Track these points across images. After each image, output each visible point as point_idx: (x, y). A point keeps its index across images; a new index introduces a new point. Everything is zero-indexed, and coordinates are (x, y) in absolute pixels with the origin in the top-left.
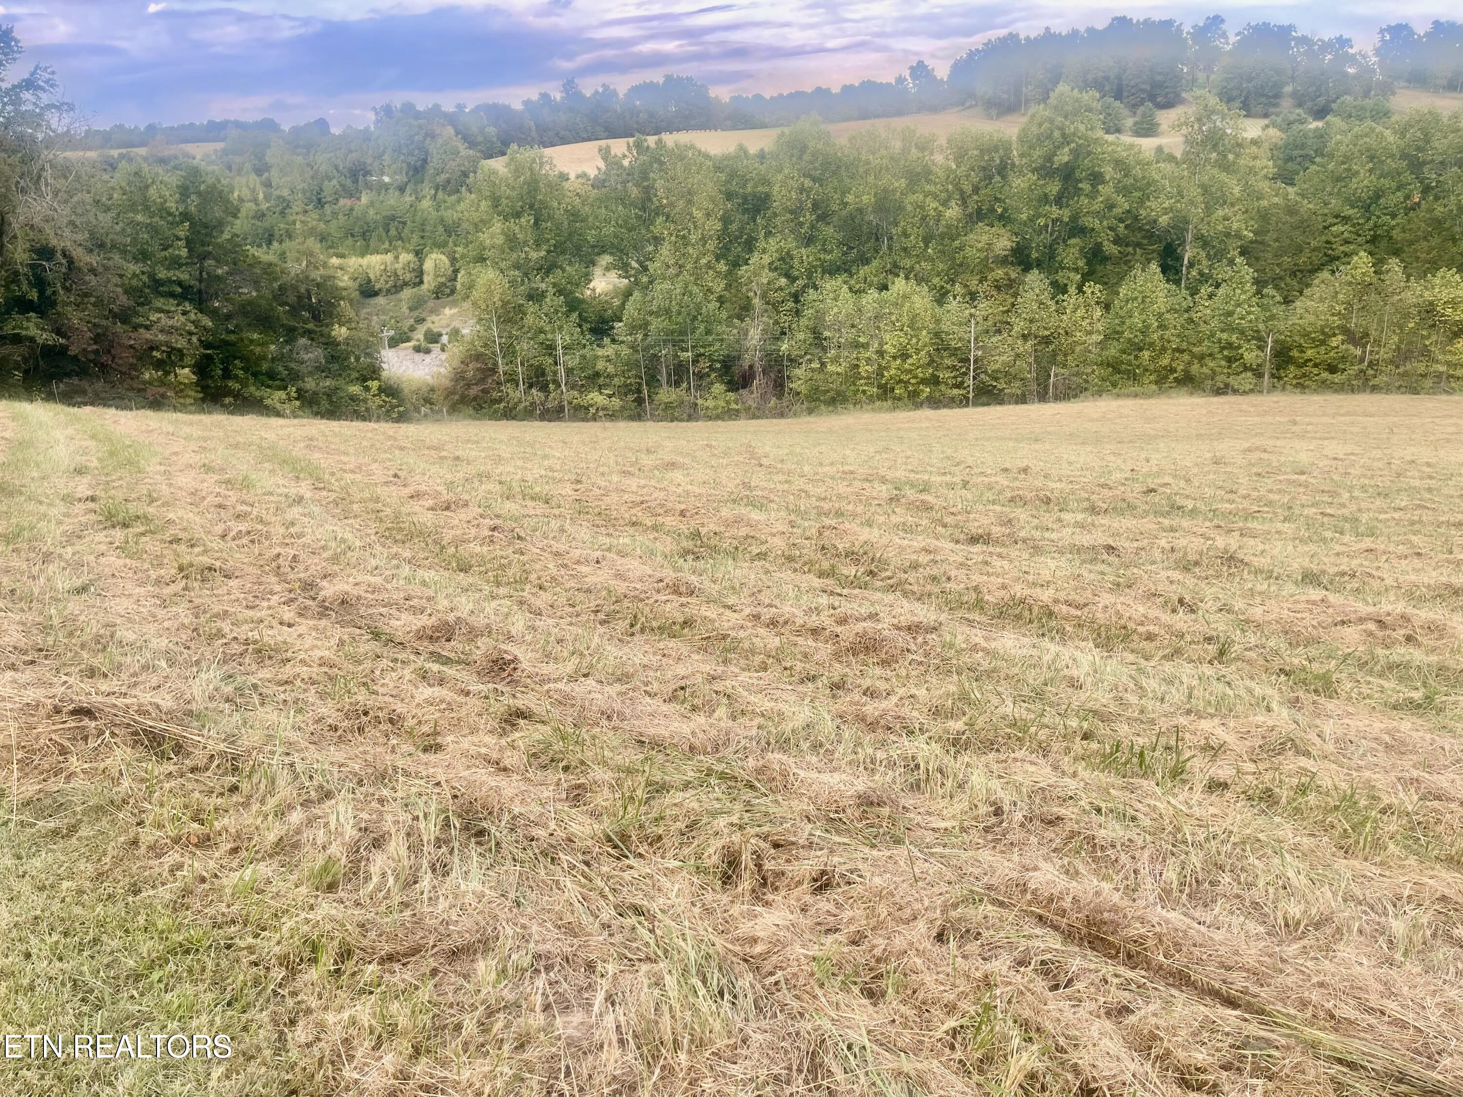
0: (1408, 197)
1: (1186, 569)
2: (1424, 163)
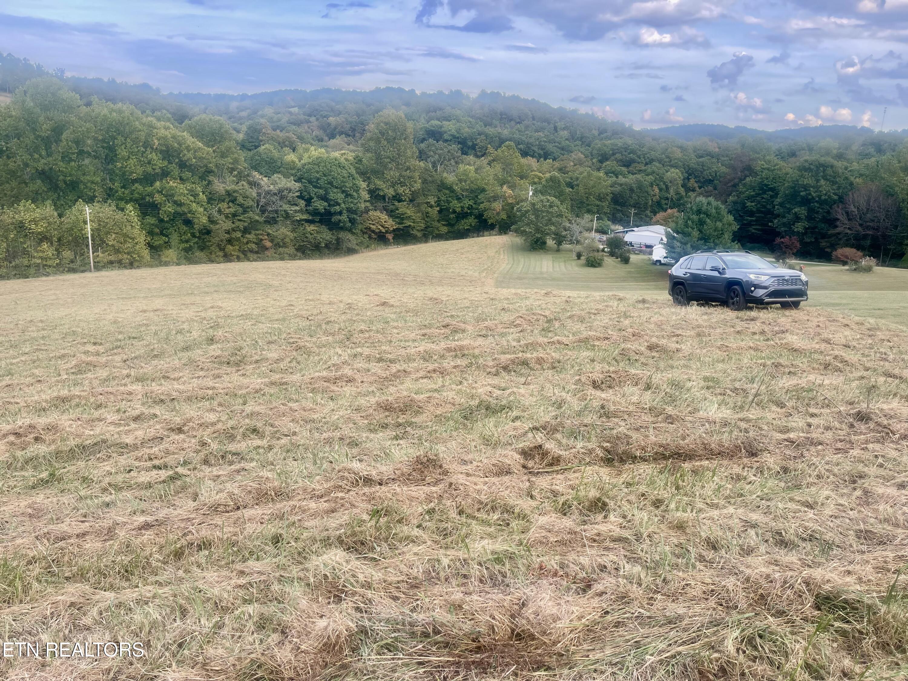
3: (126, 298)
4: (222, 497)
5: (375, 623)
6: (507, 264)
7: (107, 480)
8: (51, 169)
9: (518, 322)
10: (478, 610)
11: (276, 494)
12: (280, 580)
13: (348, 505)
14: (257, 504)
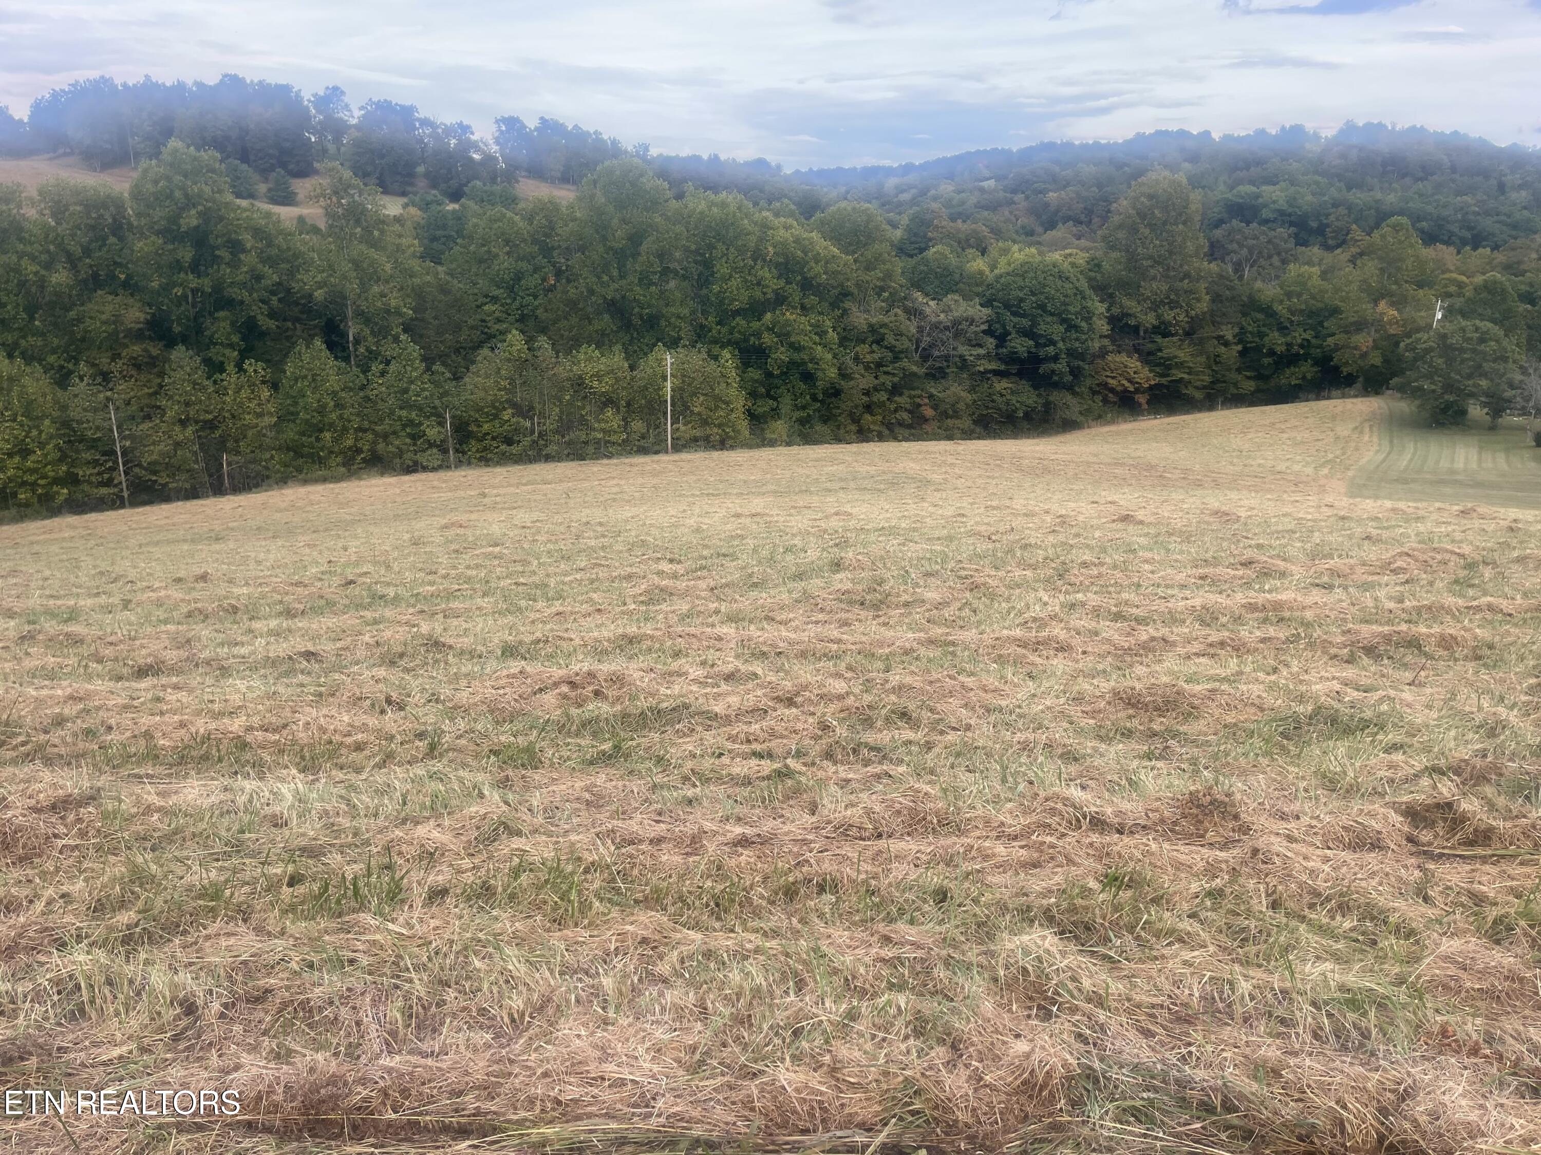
0: (544, 280)
1: (393, 663)
2: (553, 248)
3: (713, 495)
4: (854, 814)
5: (1110, 1067)
6: (1377, 452)
7: (689, 764)
8: (623, 297)
9: (1399, 563)
10: (1314, 1085)
11: (939, 821)
12: (947, 962)
13: (1061, 859)
14: (909, 834)
